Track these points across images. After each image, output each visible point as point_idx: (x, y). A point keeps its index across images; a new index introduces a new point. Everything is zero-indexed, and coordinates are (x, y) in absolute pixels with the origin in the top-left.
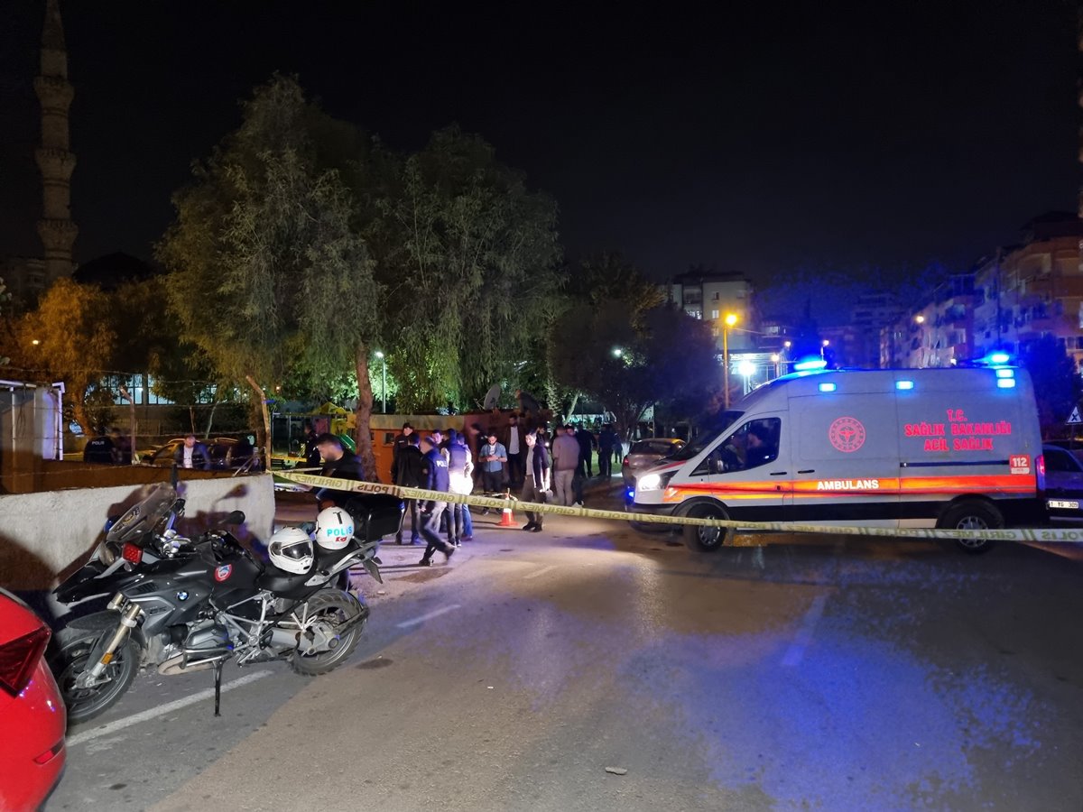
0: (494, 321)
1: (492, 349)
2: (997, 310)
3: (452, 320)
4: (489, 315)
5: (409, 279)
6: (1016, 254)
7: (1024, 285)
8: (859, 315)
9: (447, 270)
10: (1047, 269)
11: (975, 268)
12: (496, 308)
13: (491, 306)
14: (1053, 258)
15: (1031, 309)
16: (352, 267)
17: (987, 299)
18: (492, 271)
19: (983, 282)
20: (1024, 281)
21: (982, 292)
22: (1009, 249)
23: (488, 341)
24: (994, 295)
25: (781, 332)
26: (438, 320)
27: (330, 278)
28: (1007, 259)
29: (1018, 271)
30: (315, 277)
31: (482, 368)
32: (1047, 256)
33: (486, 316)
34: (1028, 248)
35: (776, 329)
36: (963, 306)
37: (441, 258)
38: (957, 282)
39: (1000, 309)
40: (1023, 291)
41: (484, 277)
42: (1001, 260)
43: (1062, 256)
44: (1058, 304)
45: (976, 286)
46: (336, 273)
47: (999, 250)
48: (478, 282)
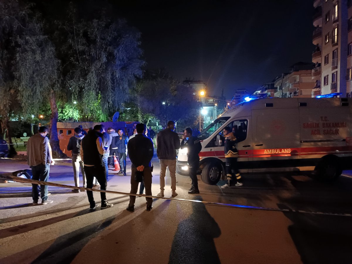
0: (113, 79)
1: (112, 92)
2: (282, 94)
3: (93, 78)
4: (110, 77)
5: (72, 58)
6: (288, 76)
7: (291, 85)
8: (236, 96)
9: (90, 55)
10: (298, 80)
11: (274, 81)
12: (113, 73)
13: (111, 72)
14: (300, 77)
15: (293, 93)
16: (42, 51)
17: (278, 90)
18: (111, 57)
19: (277, 85)
20: (291, 84)
21: (277, 88)
22: (286, 74)
23: (110, 88)
24: (281, 88)
25: (213, 101)
26: (86, 78)
27: (30, 53)
28: (285, 77)
29: (289, 81)
30: (22, 52)
31: (107, 100)
32: (298, 76)
33: (109, 77)
34: (293, 73)
35: (212, 100)
36: (270, 93)
37: (87, 49)
38: (269, 85)
39: (283, 93)
40: (291, 87)
41: (107, 58)
42: (283, 78)
43: (302, 76)
44: (301, 91)
45: (275, 86)
46: (34, 52)
47: (283, 74)
48: (104, 60)
